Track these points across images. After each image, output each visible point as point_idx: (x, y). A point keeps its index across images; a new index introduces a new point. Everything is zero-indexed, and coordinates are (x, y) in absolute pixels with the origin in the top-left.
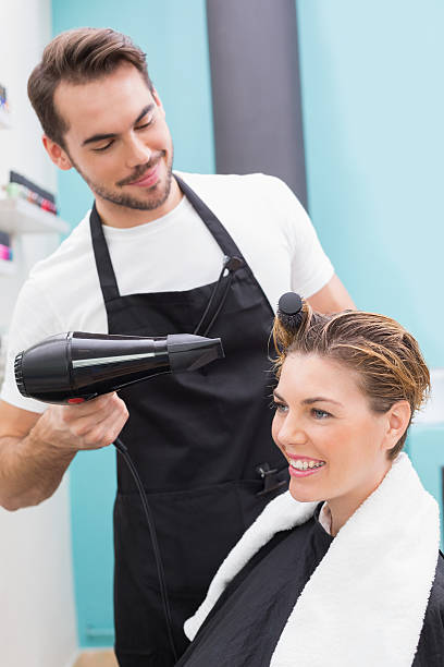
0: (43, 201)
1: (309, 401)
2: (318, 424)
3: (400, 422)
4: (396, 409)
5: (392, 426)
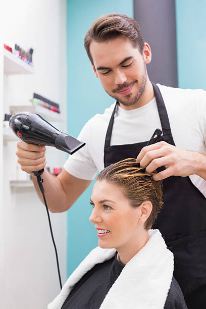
0: (52, 107)
1: (101, 202)
2: (107, 212)
3: (147, 211)
4: (144, 205)
5: (143, 213)
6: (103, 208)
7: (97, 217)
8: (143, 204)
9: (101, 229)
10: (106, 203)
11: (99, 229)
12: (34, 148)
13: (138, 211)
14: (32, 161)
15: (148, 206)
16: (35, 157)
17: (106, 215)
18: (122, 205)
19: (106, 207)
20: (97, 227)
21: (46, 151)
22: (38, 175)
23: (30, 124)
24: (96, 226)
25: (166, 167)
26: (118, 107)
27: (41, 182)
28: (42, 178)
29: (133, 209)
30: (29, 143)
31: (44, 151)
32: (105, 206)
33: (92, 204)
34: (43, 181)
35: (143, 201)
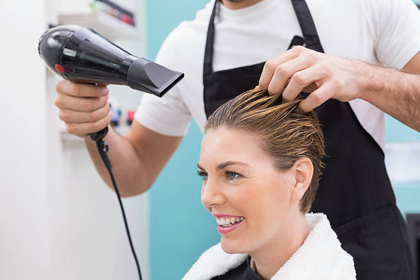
5: (298, 181)
6: (224, 178)
7: (214, 195)
8: (297, 163)
9: (224, 216)
10: (231, 168)
11: (219, 217)
12: (88, 90)
13: (290, 176)
14: (86, 116)
15: (306, 167)
16: (90, 108)
17: (232, 190)
18: (260, 168)
19: (230, 175)
20: (217, 213)
21: (109, 94)
22: (98, 139)
23: (77, 45)
24: (214, 211)
25: (318, 84)
26: (219, 6)
27: (105, 150)
28: (106, 144)
29: (281, 175)
30: (78, 82)
31: (106, 95)
32: (229, 173)
33: (203, 174)
34: (107, 149)
35: (295, 158)
